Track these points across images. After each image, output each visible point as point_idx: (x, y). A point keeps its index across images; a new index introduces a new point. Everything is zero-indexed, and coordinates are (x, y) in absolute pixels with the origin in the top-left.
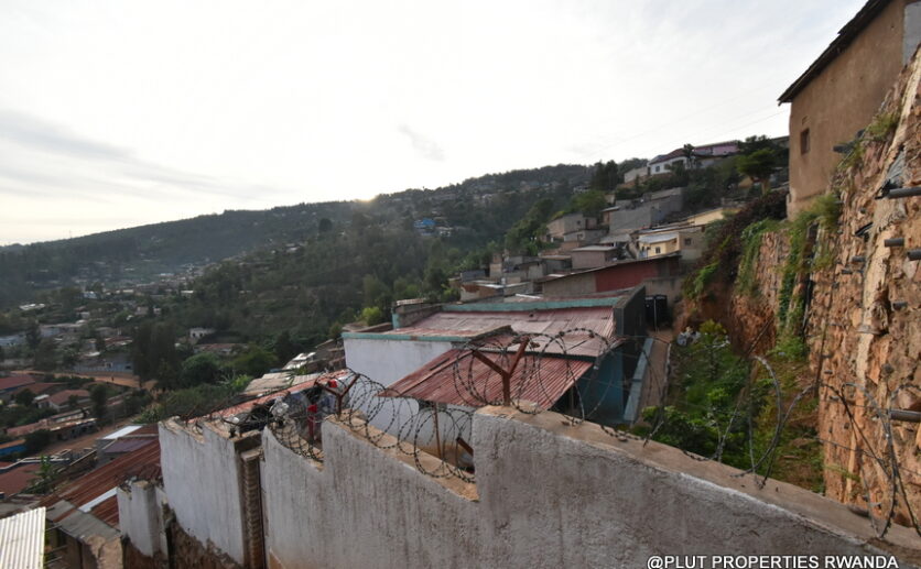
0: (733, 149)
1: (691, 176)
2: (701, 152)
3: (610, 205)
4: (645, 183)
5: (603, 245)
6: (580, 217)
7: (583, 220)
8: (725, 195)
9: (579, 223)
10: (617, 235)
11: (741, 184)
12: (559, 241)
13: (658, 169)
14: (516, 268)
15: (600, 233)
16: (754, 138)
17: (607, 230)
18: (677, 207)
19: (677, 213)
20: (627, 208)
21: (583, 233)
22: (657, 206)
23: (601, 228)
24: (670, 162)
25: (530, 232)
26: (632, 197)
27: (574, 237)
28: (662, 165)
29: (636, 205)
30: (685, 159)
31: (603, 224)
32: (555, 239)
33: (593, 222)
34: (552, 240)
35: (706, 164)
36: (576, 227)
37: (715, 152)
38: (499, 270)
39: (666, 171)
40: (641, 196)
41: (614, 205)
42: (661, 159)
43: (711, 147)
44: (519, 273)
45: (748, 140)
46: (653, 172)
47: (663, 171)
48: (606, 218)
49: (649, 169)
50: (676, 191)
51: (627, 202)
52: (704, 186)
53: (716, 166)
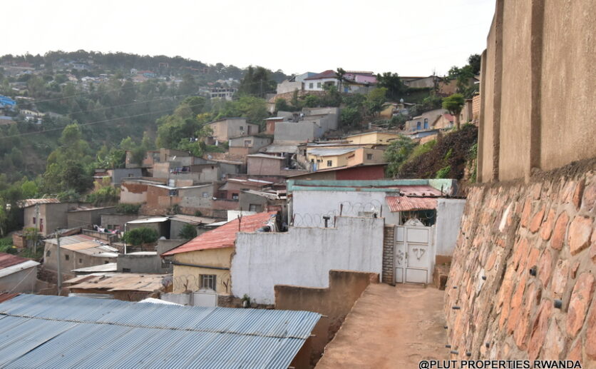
0: (372, 80)
1: (344, 99)
2: (350, 78)
3: (270, 115)
4: (303, 98)
5: (270, 154)
6: (243, 123)
7: (245, 126)
8: (370, 120)
9: (241, 128)
10: (283, 145)
11: (382, 113)
12: (225, 145)
13: (311, 86)
14: (184, 170)
15: (265, 141)
16: (389, 73)
17: (271, 139)
18: (333, 125)
19: (334, 131)
20: (289, 119)
21: (252, 139)
22: (318, 121)
23: (263, 137)
24: (323, 81)
25: (190, 130)
26: (291, 110)
27: (241, 142)
28: (315, 83)
29: (296, 119)
30: (336, 80)
31: (266, 133)
32: (219, 143)
33: (255, 129)
34: (217, 144)
35: (354, 88)
36: (239, 132)
37: (357, 79)
38: (165, 170)
39: (321, 89)
40: (299, 109)
41: (275, 114)
42: (312, 77)
43: (355, 74)
44: (190, 175)
45: (385, 74)
46: (307, 88)
47: (315, 88)
48: (269, 127)
49: (303, 84)
50: (332, 111)
51: (289, 114)
52: (355, 110)
53: (362, 93)
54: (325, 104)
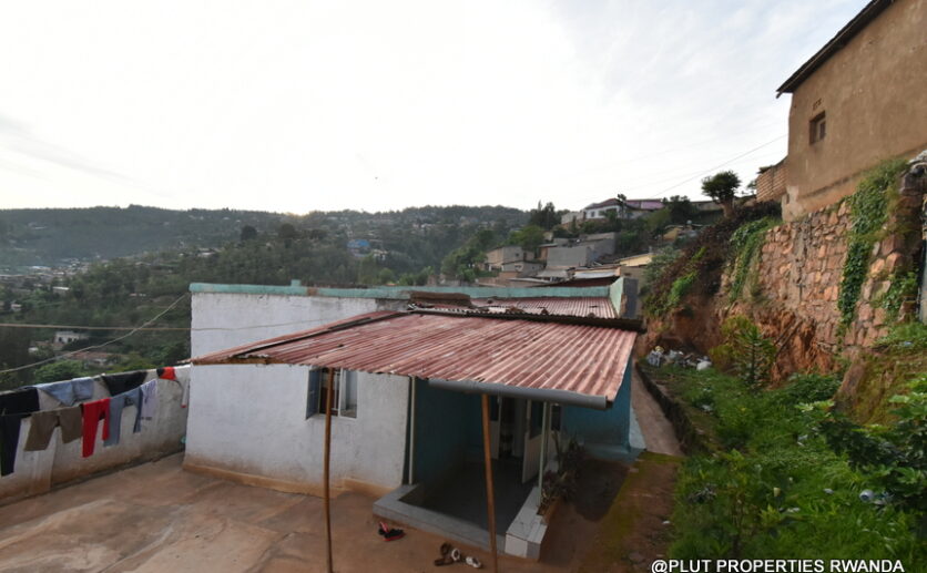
0: (660, 206)
1: (623, 224)
2: (632, 204)
3: (547, 242)
4: (581, 225)
5: (540, 278)
6: (519, 250)
7: (521, 253)
8: (650, 244)
9: (517, 255)
10: (553, 270)
11: (665, 236)
12: (497, 271)
13: (593, 214)
15: (537, 267)
16: (677, 197)
17: (544, 265)
18: (610, 250)
19: (610, 256)
20: (564, 245)
21: (521, 264)
22: (592, 246)
23: (539, 262)
24: (605, 209)
25: (468, 259)
26: (569, 237)
27: (511, 267)
28: (597, 211)
29: (572, 244)
30: (618, 207)
31: (541, 259)
32: (493, 268)
33: (530, 256)
34: (490, 269)
35: (636, 215)
36: (514, 259)
37: (643, 206)
39: (602, 217)
40: (577, 236)
41: (552, 241)
42: (595, 206)
43: (640, 201)
45: (672, 198)
46: (589, 216)
47: (597, 216)
48: (543, 253)
49: (585, 213)
50: (610, 236)
51: (564, 240)
52: (635, 234)
53: (644, 218)
54: (605, 230)
